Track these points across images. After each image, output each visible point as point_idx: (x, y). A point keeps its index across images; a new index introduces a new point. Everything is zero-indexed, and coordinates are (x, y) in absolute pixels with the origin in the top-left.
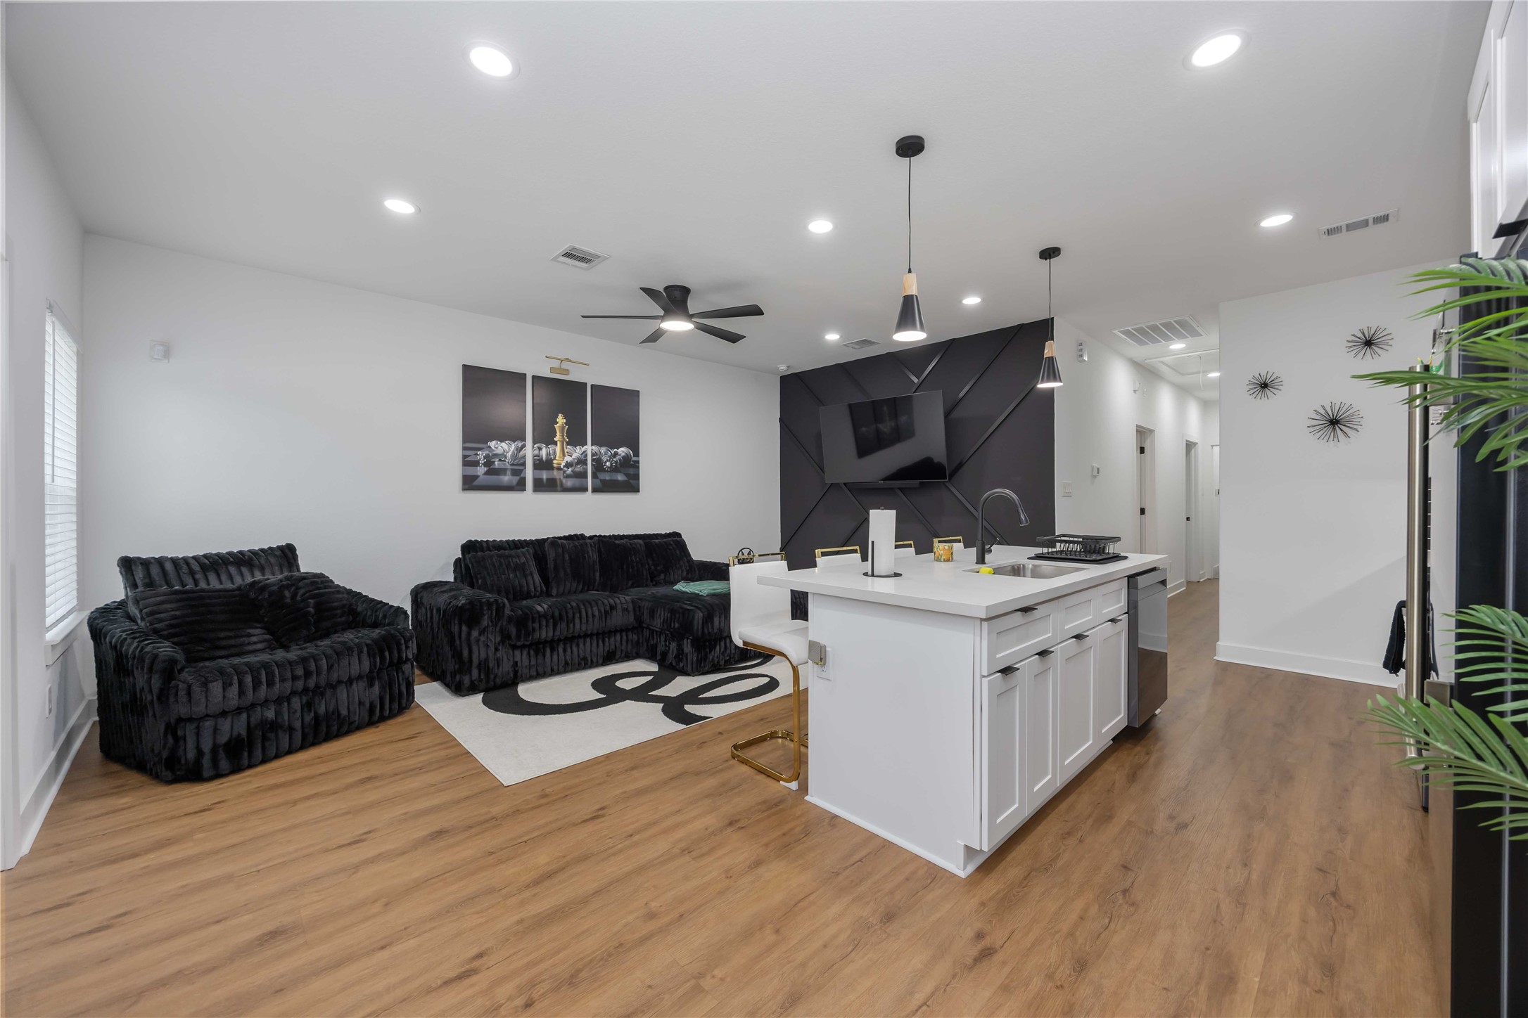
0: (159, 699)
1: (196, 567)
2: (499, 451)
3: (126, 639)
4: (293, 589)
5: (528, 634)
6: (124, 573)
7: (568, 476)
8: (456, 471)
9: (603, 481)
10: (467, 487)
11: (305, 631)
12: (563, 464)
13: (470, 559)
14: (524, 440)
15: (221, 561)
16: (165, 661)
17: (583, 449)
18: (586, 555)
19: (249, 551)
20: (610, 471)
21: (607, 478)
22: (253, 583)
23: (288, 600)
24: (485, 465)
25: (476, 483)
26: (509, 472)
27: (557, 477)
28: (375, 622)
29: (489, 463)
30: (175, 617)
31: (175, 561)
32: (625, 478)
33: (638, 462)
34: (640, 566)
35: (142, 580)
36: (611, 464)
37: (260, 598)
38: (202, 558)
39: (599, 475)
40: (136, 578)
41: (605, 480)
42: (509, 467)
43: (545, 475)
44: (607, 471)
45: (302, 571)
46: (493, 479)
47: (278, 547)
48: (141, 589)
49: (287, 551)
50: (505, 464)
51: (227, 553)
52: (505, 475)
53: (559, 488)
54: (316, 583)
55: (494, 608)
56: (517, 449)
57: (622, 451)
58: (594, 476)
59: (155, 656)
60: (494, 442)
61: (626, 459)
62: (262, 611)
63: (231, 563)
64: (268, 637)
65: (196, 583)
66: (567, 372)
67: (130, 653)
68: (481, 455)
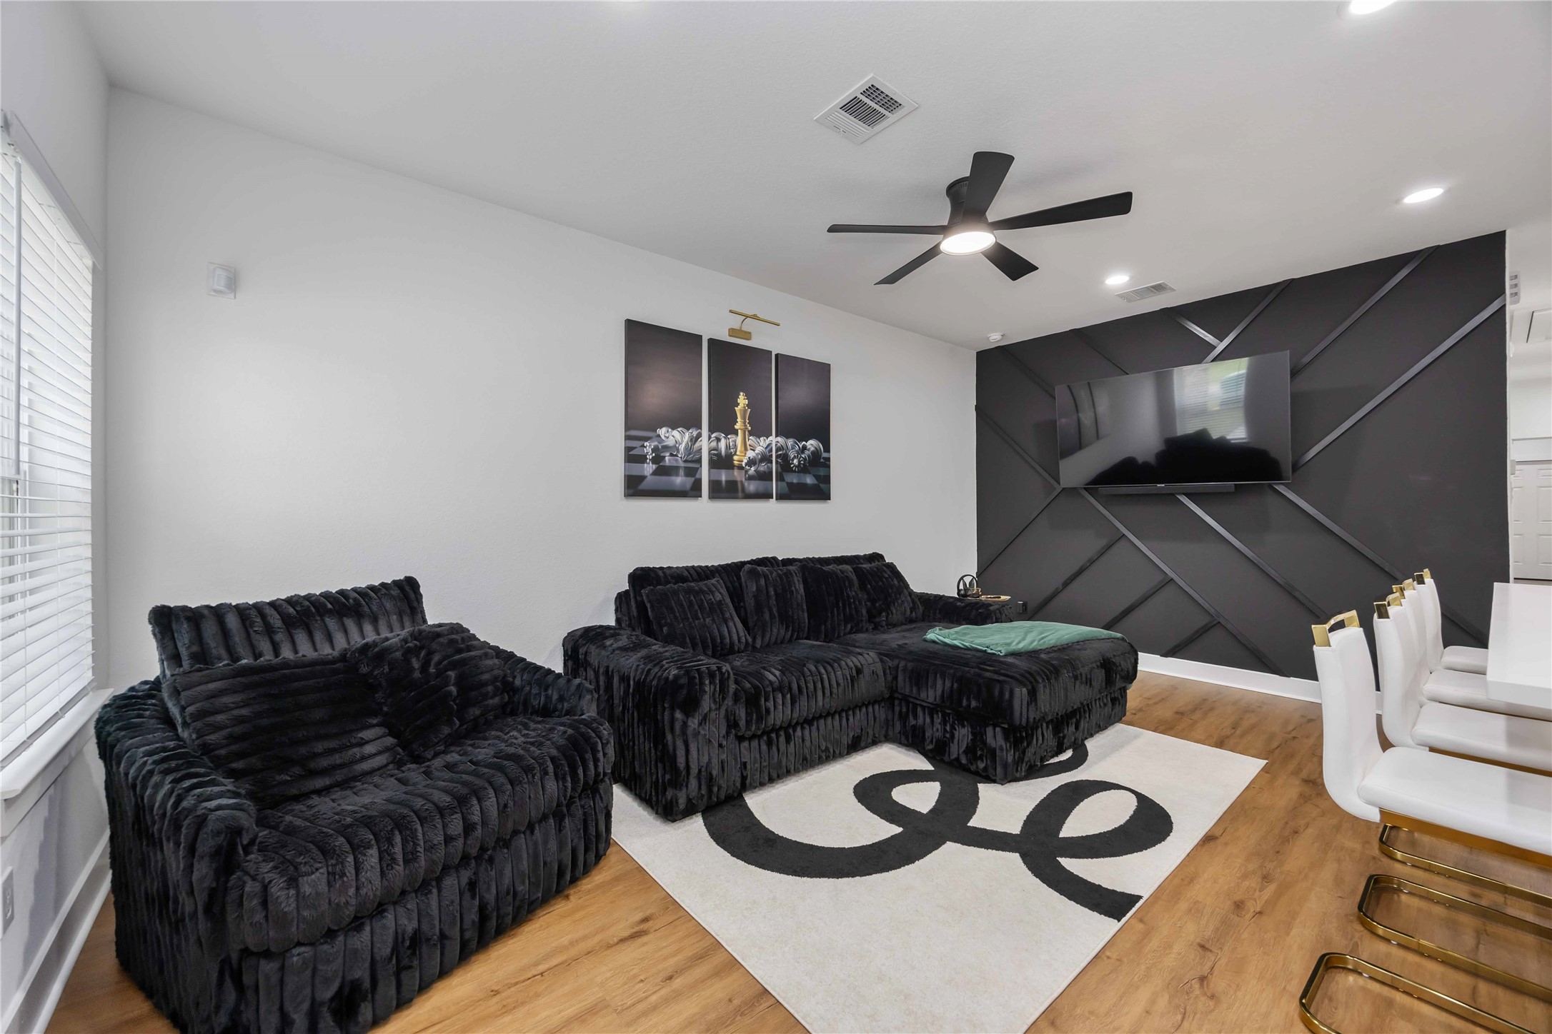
0: (208, 910)
1: (276, 621)
2: (670, 442)
3: (151, 773)
4: (423, 654)
5: (760, 719)
6: (158, 635)
7: (751, 478)
8: (617, 469)
9: (790, 485)
10: (631, 491)
11: (446, 728)
12: (745, 461)
13: (647, 596)
14: (700, 427)
15: (313, 610)
16: (219, 833)
17: (768, 441)
18: (793, 588)
19: (354, 590)
20: (799, 472)
21: (795, 481)
22: (366, 648)
23: (417, 675)
24: (654, 461)
25: (643, 486)
26: (682, 472)
27: (738, 479)
28: (545, 707)
29: (658, 459)
30: (240, 720)
31: (242, 612)
32: (816, 482)
33: (828, 459)
34: (857, 603)
35: (188, 648)
36: (799, 462)
37: (376, 673)
38: (285, 605)
39: (785, 477)
40: (179, 645)
41: (792, 483)
42: (682, 464)
43: (723, 476)
44: (795, 471)
45: (430, 622)
46: (663, 481)
47: (394, 582)
48: (186, 663)
49: (407, 588)
50: (677, 461)
51: (321, 595)
52: (677, 475)
53: (740, 494)
54: (452, 642)
55: (718, 682)
56: (691, 440)
57: (812, 444)
58: (780, 478)
59: (202, 821)
60: (664, 430)
61: (816, 454)
62: (379, 696)
63: (330, 612)
64: (390, 741)
65: (277, 653)
66: (747, 335)
67: (157, 805)
68: (649, 448)
